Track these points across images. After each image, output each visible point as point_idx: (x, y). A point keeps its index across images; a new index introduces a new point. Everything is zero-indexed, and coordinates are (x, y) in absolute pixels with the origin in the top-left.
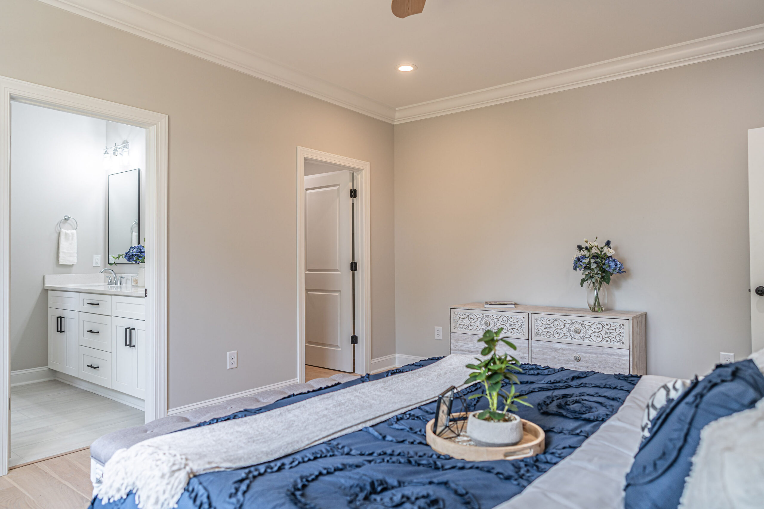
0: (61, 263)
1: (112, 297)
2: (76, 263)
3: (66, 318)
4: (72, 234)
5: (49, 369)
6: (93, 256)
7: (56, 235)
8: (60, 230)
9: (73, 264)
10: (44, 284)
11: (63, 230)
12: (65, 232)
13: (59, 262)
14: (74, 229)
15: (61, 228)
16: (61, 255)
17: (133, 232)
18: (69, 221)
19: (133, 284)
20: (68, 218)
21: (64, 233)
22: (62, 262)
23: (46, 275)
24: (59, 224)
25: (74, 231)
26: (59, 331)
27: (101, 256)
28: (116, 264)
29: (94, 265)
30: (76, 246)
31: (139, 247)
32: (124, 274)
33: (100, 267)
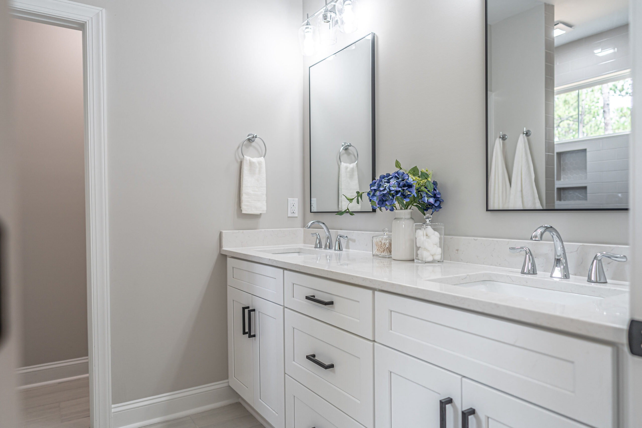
0: (244, 212)
1: (374, 294)
2: (265, 212)
3: (257, 312)
4: (260, 163)
5: (229, 386)
6: (288, 199)
7: (237, 166)
8: (242, 157)
9: (261, 212)
10: (221, 246)
11: (247, 158)
12: (250, 160)
13: (241, 211)
14: (261, 157)
15: (243, 154)
16: (244, 197)
17: (341, 162)
18: (253, 144)
19: (375, 252)
20: (253, 137)
21: (248, 162)
22: (246, 210)
23: (223, 231)
24: (240, 149)
25: (262, 159)
26: (247, 333)
27: (298, 200)
28: (352, 213)
29: (290, 215)
30: (265, 184)
31: (400, 176)
32: (341, 230)
33: (297, 217)
